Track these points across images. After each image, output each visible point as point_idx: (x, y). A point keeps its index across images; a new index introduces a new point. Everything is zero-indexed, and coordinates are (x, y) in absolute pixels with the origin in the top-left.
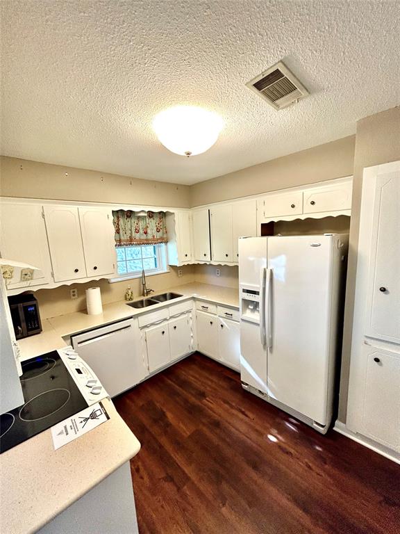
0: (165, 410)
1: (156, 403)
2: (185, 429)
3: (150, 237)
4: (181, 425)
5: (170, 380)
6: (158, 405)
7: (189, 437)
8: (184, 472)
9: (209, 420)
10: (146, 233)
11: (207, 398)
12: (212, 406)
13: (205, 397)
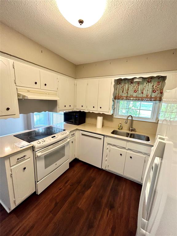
0: (92, 187)
1: (94, 182)
2: (82, 204)
3: (144, 95)
4: (84, 200)
5: (114, 182)
6: (94, 183)
7: (78, 208)
8: (58, 212)
9: (92, 218)
10: (142, 93)
11: (110, 211)
12: (105, 217)
13: (110, 209)
